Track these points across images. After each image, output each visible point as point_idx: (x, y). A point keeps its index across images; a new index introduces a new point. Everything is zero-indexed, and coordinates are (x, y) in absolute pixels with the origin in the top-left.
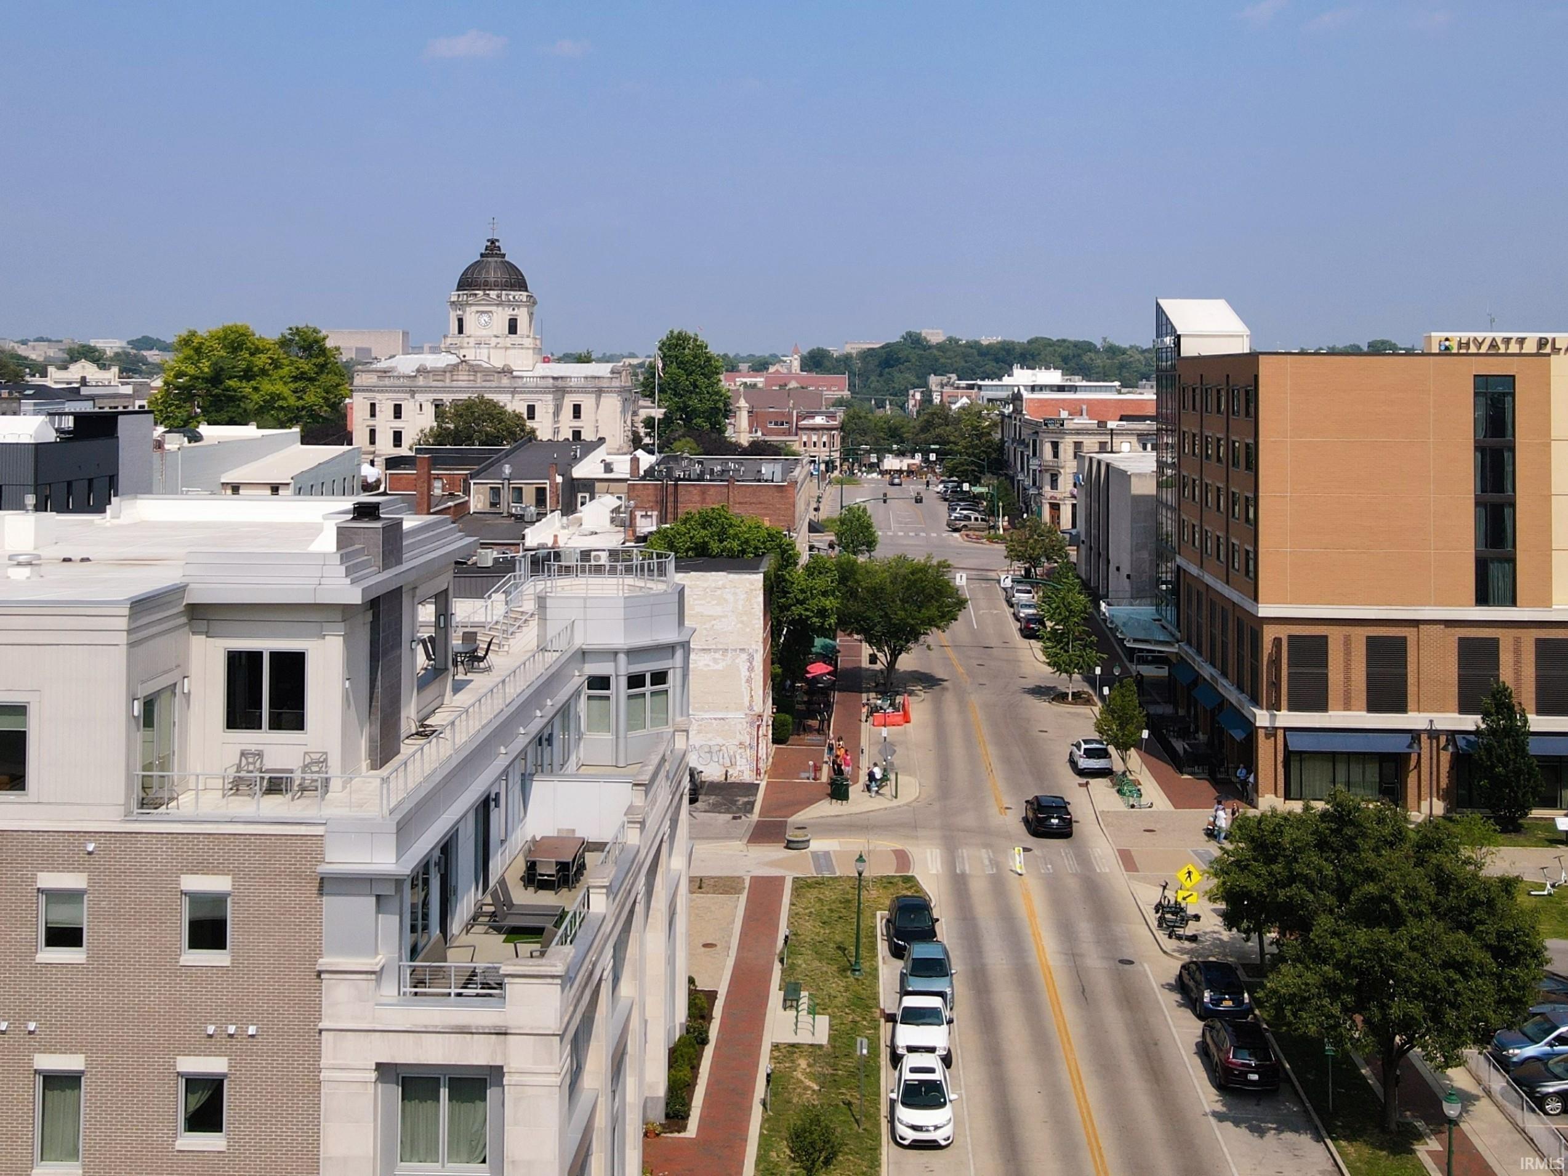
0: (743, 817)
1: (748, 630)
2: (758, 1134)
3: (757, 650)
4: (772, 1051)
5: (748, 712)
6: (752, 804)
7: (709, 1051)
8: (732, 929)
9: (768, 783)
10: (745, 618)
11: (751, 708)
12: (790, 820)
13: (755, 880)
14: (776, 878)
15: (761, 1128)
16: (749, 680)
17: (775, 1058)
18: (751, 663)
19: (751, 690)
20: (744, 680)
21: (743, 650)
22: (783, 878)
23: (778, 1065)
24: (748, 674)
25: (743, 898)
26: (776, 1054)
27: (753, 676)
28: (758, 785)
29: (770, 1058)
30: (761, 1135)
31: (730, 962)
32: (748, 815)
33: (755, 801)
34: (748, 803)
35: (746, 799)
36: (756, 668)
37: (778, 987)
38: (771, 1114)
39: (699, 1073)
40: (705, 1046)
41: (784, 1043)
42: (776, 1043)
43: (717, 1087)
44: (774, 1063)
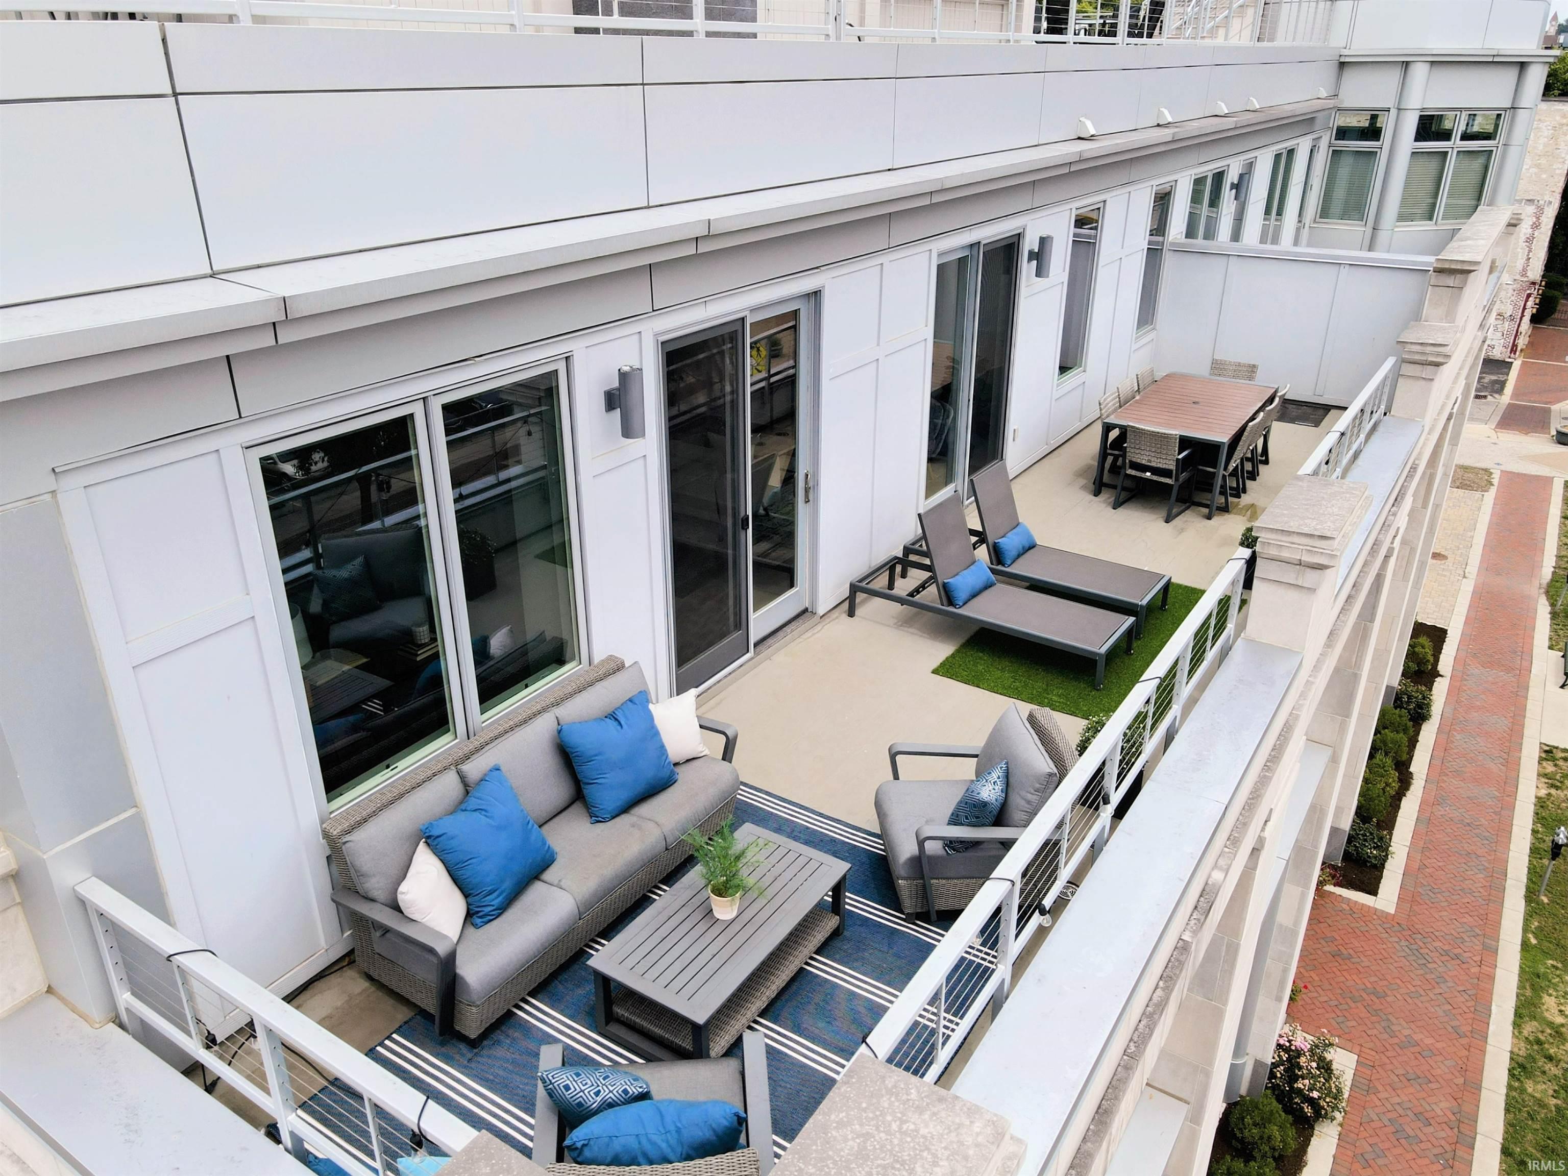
0: (1489, 397)
1: (1544, 176)
2: (1519, 942)
3: (1550, 203)
4: (1541, 760)
5: (1518, 277)
6: (1503, 384)
7: (1428, 733)
8: (1472, 537)
9: (1524, 363)
10: (1543, 161)
11: (1524, 273)
12: (1555, 408)
13: (1511, 478)
14: (1537, 478)
15: (1525, 930)
16: (1530, 240)
17: (1545, 775)
18: (1538, 218)
19: (1530, 251)
20: (1523, 238)
21: (1530, 201)
22: (1549, 481)
23: (1553, 791)
24: (1530, 231)
25: (1490, 496)
26: (1550, 768)
27: (1536, 234)
28: (1512, 363)
29: (1539, 775)
30: (1525, 945)
31: (1467, 588)
32: (1497, 396)
33: (1506, 380)
34: (1496, 382)
35: (1494, 378)
36: (1542, 226)
37: (1547, 644)
38: (1546, 900)
39: (1411, 773)
40: (1421, 725)
41: (1563, 747)
42: (1548, 743)
43: (1439, 811)
44: (1546, 783)
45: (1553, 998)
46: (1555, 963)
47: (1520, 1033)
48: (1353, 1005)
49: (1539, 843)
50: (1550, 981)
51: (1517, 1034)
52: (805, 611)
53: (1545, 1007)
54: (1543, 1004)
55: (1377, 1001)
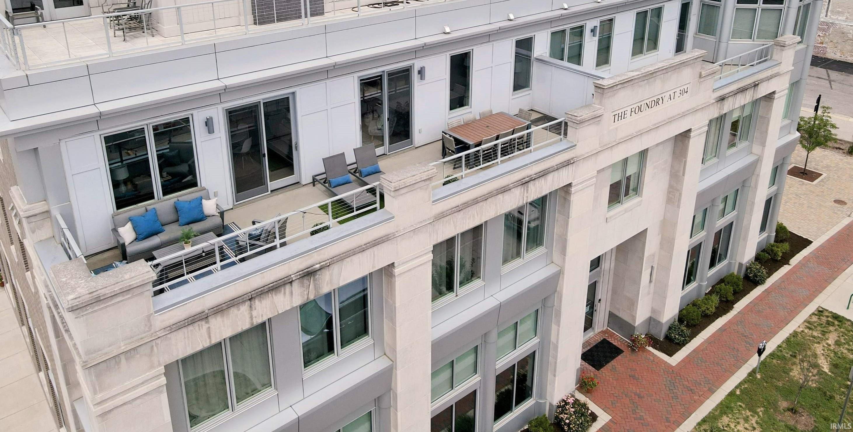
2: (729, 391)
4: (813, 314)
7: (758, 291)
15: (737, 387)
17: (809, 322)
23: (806, 330)
26: (814, 319)
29: (805, 321)
30: (732, 393)
31: (845, 222)
38: (759, 377)
39: (733, 307)
40: (758, 286)
41: (831, 311)
42: (823, 307)
43: (735, 327)
44: (806, 326)
45: (728, 418)
46: (742, 405)
47: (699, 428)
48: (624, 397)
49: (778, 352)
50: (732, 411)
51: (697, 427)
52: (299, 182)
53: (721, 421)
54: (721, 420)
55: (637, 399)
